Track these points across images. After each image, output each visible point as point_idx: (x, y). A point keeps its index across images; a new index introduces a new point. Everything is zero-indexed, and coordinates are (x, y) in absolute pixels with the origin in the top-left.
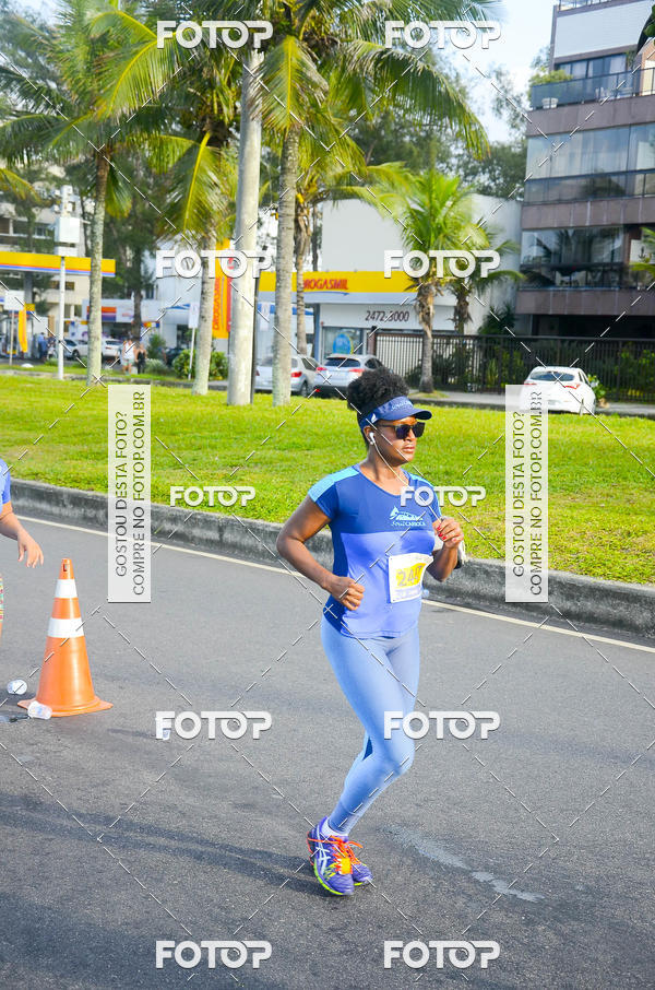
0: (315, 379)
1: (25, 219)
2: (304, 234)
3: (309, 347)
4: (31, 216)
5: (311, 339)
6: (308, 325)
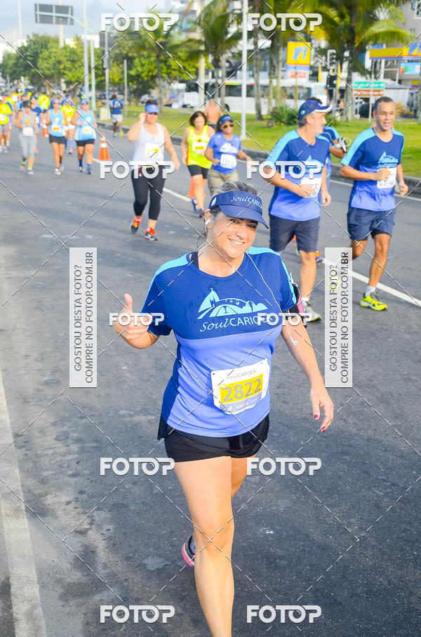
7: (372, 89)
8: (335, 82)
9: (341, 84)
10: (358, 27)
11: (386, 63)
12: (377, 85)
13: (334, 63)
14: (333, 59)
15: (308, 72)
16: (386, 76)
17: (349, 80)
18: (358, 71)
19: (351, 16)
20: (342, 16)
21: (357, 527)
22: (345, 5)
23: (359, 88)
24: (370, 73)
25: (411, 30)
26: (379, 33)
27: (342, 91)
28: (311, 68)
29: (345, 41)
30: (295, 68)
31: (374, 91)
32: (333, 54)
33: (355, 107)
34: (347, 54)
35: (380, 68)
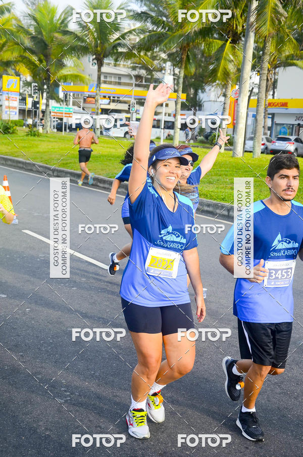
0: (271, 146)
1: (149, 77)
2: (270, 82)
3: (269, 132)
4: (152, 76)
5: (270, 129)
6: (269, 123)
7: (64, 112)
8: (38, 106)
9: (42, 107)
10: (52, 70)
11: (74, 95)
12: (68, 110)
13: (36, 92)
14: (36, 89)
15: (19, 97)
16: (74, 104)
17: (47, 105)
18: (55, 99)
19: (47, 61)
20: (41, 61)
21: (43, 428)
22: (42, 54)
23: (56, 111)
24: (62, 101)
25: (89, 75)
26: (67, 75)
27: (43, 112)
28: (21, 94)
29: (44, 78)
30: (8, 94)
31: (65, 114)
32: (36, 86)
33: (53, 124)
34: (45, 87)
35: (70, 98)
